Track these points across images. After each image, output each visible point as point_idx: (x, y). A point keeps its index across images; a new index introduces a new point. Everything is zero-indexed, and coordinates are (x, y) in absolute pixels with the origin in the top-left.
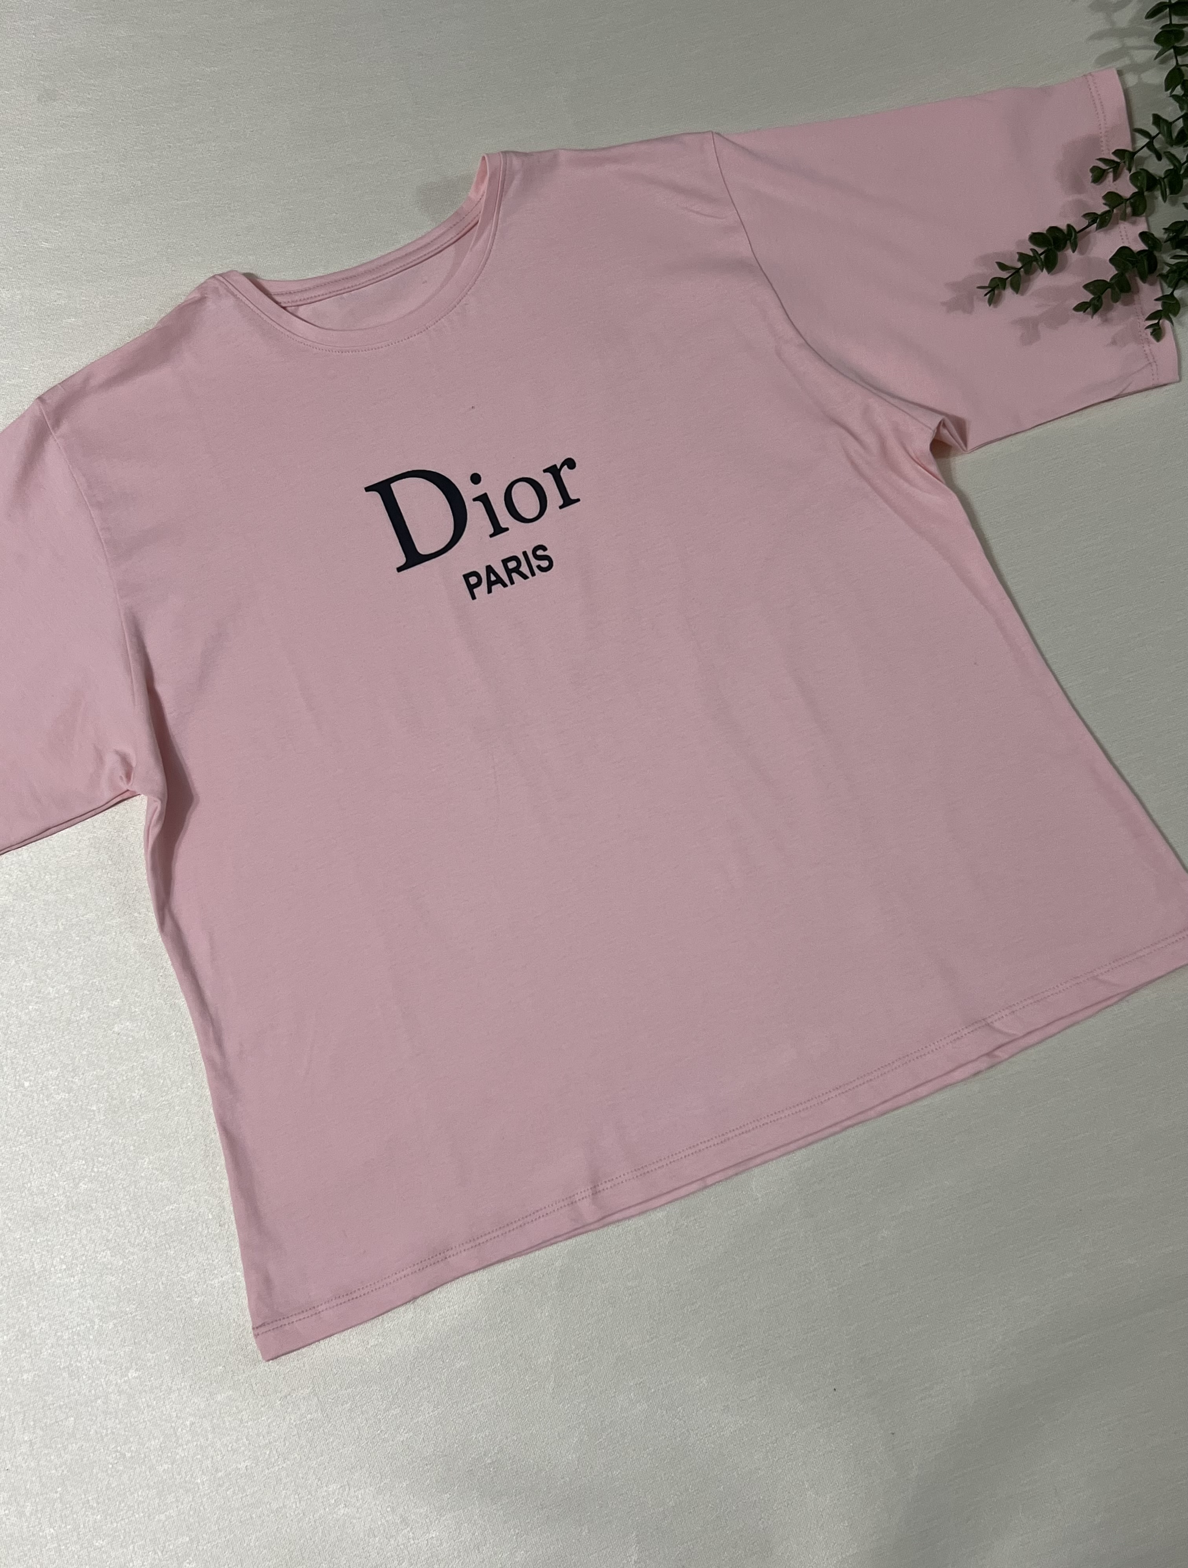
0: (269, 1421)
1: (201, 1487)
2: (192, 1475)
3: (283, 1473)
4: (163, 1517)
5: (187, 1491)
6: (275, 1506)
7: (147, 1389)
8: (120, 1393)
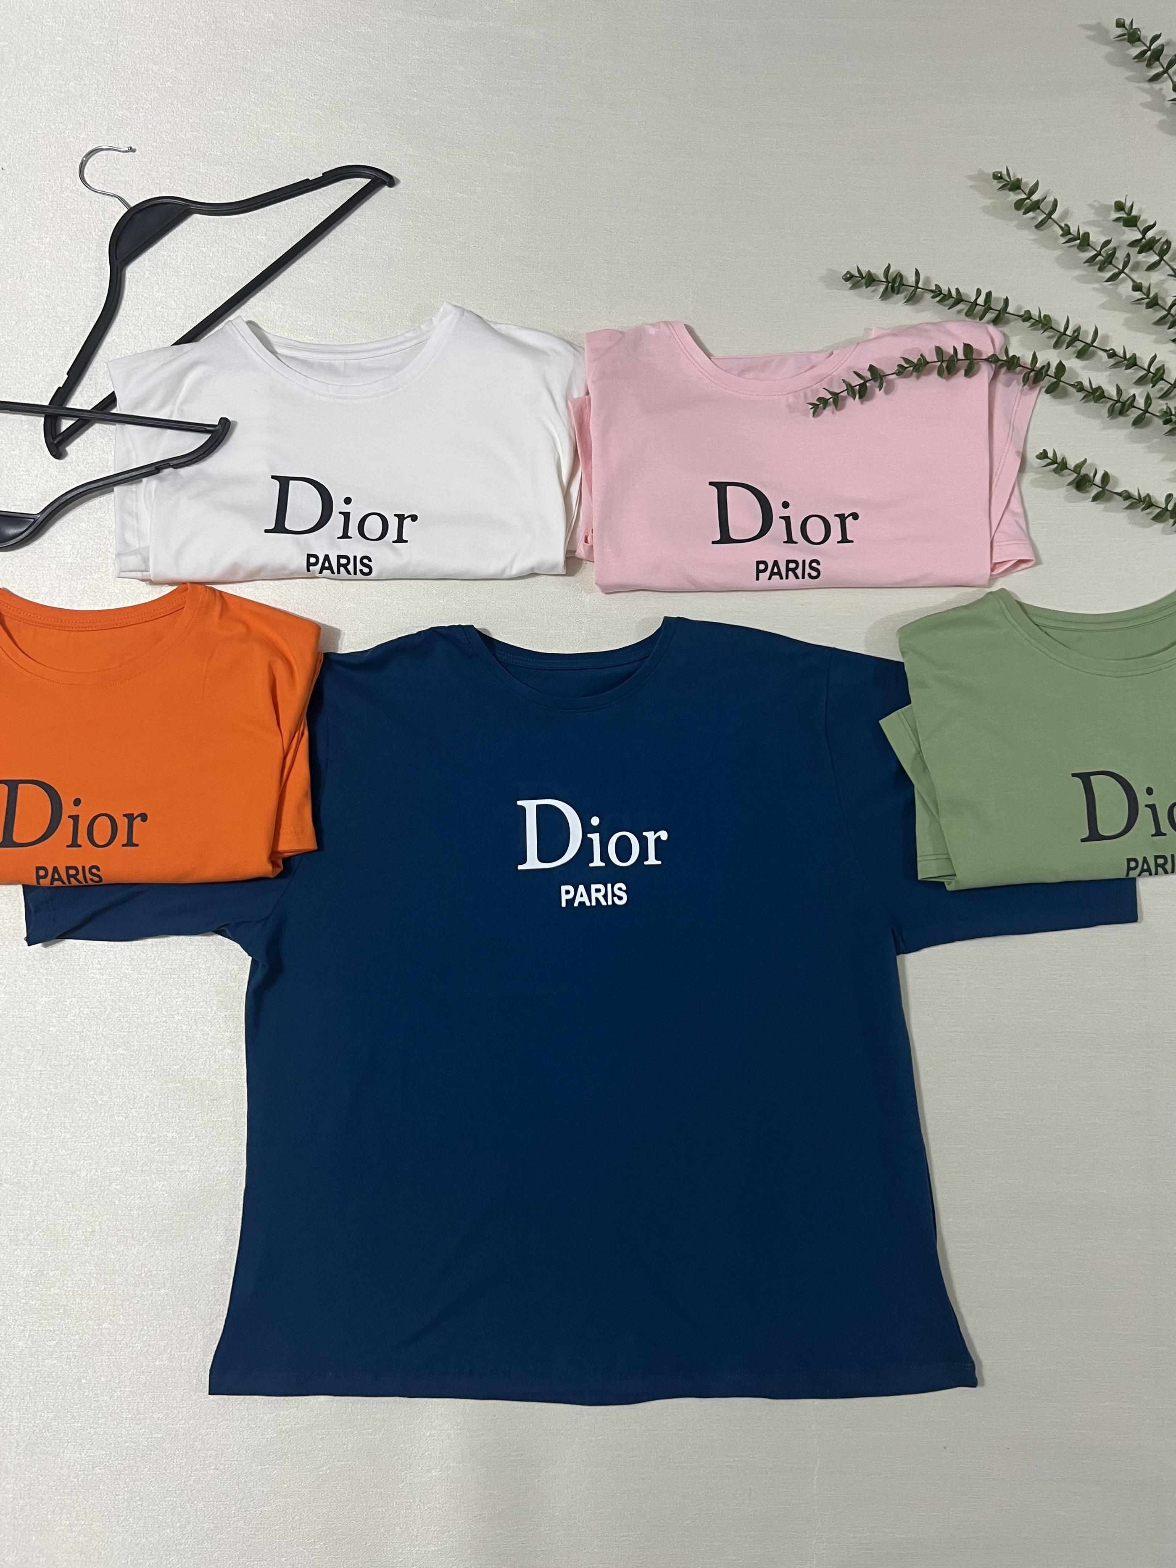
0: (197, 1112)
1: (139, 1139)
2: (136, 1129)
3: (195, 1150)
4: (109, 1150)
5: (130, 1139)
6: (182, 1168)
7: (126, 1064)
8: (108, 1060)
